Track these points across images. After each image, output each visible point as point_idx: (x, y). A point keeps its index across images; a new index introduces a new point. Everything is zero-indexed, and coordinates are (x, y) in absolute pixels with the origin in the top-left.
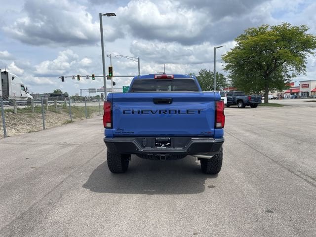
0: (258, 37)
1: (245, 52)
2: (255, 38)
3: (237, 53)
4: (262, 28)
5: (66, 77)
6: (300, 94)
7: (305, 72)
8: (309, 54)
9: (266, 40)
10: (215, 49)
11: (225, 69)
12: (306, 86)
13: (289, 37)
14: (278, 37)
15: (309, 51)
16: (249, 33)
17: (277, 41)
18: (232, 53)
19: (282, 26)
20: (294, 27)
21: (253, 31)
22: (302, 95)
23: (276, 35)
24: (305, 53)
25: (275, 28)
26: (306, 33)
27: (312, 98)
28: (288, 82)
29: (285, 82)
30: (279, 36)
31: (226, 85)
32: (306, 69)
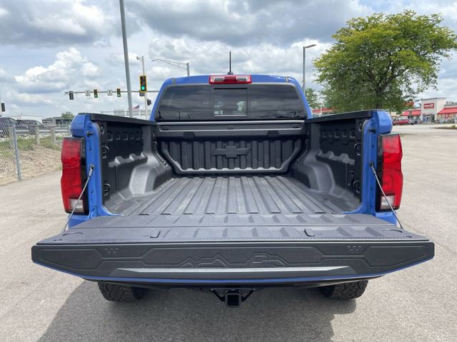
0: (368, 32)
1: (348, 55)
2: (364, 34)
3: (336, 57)
4: (373, 18)
5: (76, 93)
6: (421, 118)
7: (435, 85)
8: (441, 57)
9: (381, 36)
10: (304, 48)
11: (318, 80)
12: (429, 106)
13: (414, 32)
14: (397, 32)
15: (441, 54)
16: (354, 26)
17: (395, 38)
18: (328, 57)
19: (404, 14)
20: (421, 17)
21: (360, 23)
22: (424, 119)
23: (395, 29)
24: (436, 55)
25: (392, 19)
26: (440, 25)
27: (439, 123)
28: (411, 100)
29: (406, 100)
30: (399, 30)
31: (317, 105)
32: (438, 80)
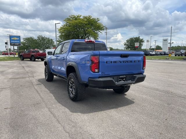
0: (77, 21)
1: (71, 28)
4: (78, 16)
9: (82, 23)
10: (56, 24)
16: (72, 18)
18: (63, 28)
19: (88, 17)
20: (94, 18)
23: (86, 21)
24: (98, 32)
25: (85, 17)
26: (99, 22)
